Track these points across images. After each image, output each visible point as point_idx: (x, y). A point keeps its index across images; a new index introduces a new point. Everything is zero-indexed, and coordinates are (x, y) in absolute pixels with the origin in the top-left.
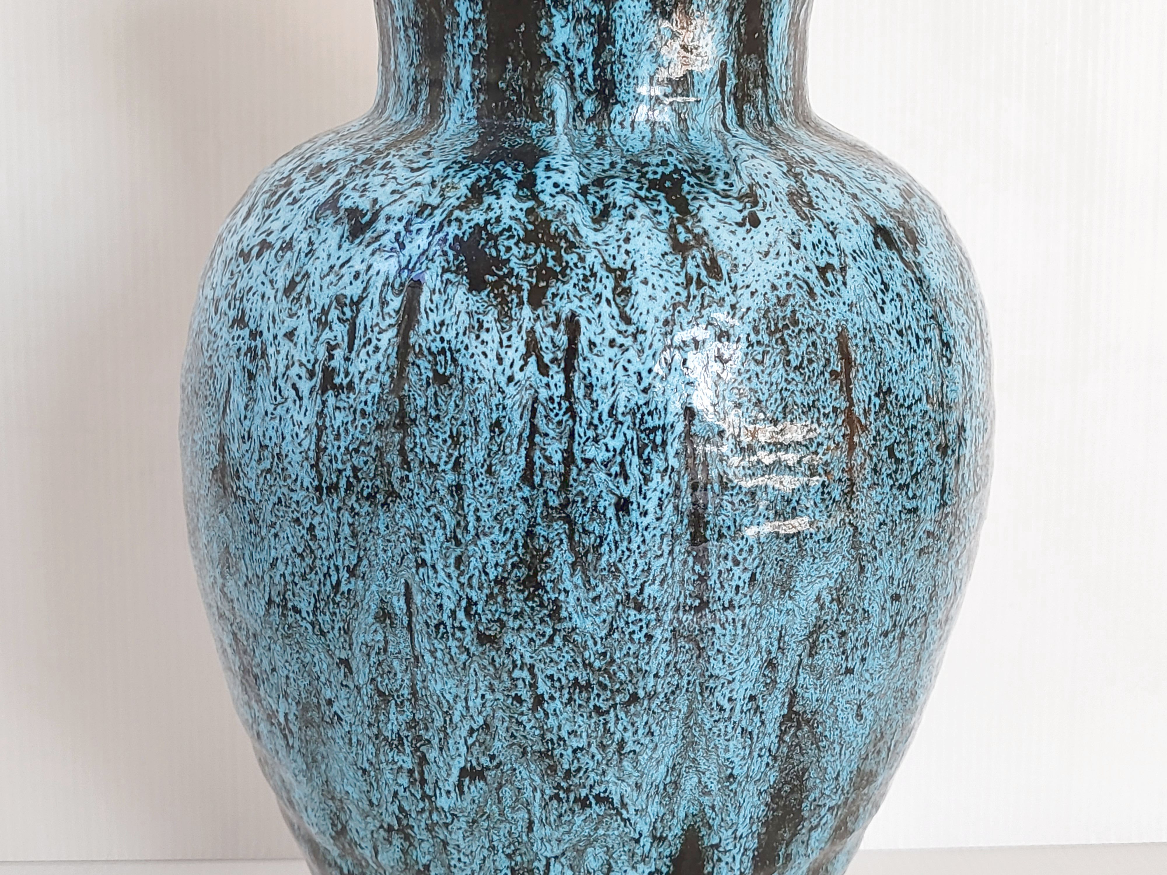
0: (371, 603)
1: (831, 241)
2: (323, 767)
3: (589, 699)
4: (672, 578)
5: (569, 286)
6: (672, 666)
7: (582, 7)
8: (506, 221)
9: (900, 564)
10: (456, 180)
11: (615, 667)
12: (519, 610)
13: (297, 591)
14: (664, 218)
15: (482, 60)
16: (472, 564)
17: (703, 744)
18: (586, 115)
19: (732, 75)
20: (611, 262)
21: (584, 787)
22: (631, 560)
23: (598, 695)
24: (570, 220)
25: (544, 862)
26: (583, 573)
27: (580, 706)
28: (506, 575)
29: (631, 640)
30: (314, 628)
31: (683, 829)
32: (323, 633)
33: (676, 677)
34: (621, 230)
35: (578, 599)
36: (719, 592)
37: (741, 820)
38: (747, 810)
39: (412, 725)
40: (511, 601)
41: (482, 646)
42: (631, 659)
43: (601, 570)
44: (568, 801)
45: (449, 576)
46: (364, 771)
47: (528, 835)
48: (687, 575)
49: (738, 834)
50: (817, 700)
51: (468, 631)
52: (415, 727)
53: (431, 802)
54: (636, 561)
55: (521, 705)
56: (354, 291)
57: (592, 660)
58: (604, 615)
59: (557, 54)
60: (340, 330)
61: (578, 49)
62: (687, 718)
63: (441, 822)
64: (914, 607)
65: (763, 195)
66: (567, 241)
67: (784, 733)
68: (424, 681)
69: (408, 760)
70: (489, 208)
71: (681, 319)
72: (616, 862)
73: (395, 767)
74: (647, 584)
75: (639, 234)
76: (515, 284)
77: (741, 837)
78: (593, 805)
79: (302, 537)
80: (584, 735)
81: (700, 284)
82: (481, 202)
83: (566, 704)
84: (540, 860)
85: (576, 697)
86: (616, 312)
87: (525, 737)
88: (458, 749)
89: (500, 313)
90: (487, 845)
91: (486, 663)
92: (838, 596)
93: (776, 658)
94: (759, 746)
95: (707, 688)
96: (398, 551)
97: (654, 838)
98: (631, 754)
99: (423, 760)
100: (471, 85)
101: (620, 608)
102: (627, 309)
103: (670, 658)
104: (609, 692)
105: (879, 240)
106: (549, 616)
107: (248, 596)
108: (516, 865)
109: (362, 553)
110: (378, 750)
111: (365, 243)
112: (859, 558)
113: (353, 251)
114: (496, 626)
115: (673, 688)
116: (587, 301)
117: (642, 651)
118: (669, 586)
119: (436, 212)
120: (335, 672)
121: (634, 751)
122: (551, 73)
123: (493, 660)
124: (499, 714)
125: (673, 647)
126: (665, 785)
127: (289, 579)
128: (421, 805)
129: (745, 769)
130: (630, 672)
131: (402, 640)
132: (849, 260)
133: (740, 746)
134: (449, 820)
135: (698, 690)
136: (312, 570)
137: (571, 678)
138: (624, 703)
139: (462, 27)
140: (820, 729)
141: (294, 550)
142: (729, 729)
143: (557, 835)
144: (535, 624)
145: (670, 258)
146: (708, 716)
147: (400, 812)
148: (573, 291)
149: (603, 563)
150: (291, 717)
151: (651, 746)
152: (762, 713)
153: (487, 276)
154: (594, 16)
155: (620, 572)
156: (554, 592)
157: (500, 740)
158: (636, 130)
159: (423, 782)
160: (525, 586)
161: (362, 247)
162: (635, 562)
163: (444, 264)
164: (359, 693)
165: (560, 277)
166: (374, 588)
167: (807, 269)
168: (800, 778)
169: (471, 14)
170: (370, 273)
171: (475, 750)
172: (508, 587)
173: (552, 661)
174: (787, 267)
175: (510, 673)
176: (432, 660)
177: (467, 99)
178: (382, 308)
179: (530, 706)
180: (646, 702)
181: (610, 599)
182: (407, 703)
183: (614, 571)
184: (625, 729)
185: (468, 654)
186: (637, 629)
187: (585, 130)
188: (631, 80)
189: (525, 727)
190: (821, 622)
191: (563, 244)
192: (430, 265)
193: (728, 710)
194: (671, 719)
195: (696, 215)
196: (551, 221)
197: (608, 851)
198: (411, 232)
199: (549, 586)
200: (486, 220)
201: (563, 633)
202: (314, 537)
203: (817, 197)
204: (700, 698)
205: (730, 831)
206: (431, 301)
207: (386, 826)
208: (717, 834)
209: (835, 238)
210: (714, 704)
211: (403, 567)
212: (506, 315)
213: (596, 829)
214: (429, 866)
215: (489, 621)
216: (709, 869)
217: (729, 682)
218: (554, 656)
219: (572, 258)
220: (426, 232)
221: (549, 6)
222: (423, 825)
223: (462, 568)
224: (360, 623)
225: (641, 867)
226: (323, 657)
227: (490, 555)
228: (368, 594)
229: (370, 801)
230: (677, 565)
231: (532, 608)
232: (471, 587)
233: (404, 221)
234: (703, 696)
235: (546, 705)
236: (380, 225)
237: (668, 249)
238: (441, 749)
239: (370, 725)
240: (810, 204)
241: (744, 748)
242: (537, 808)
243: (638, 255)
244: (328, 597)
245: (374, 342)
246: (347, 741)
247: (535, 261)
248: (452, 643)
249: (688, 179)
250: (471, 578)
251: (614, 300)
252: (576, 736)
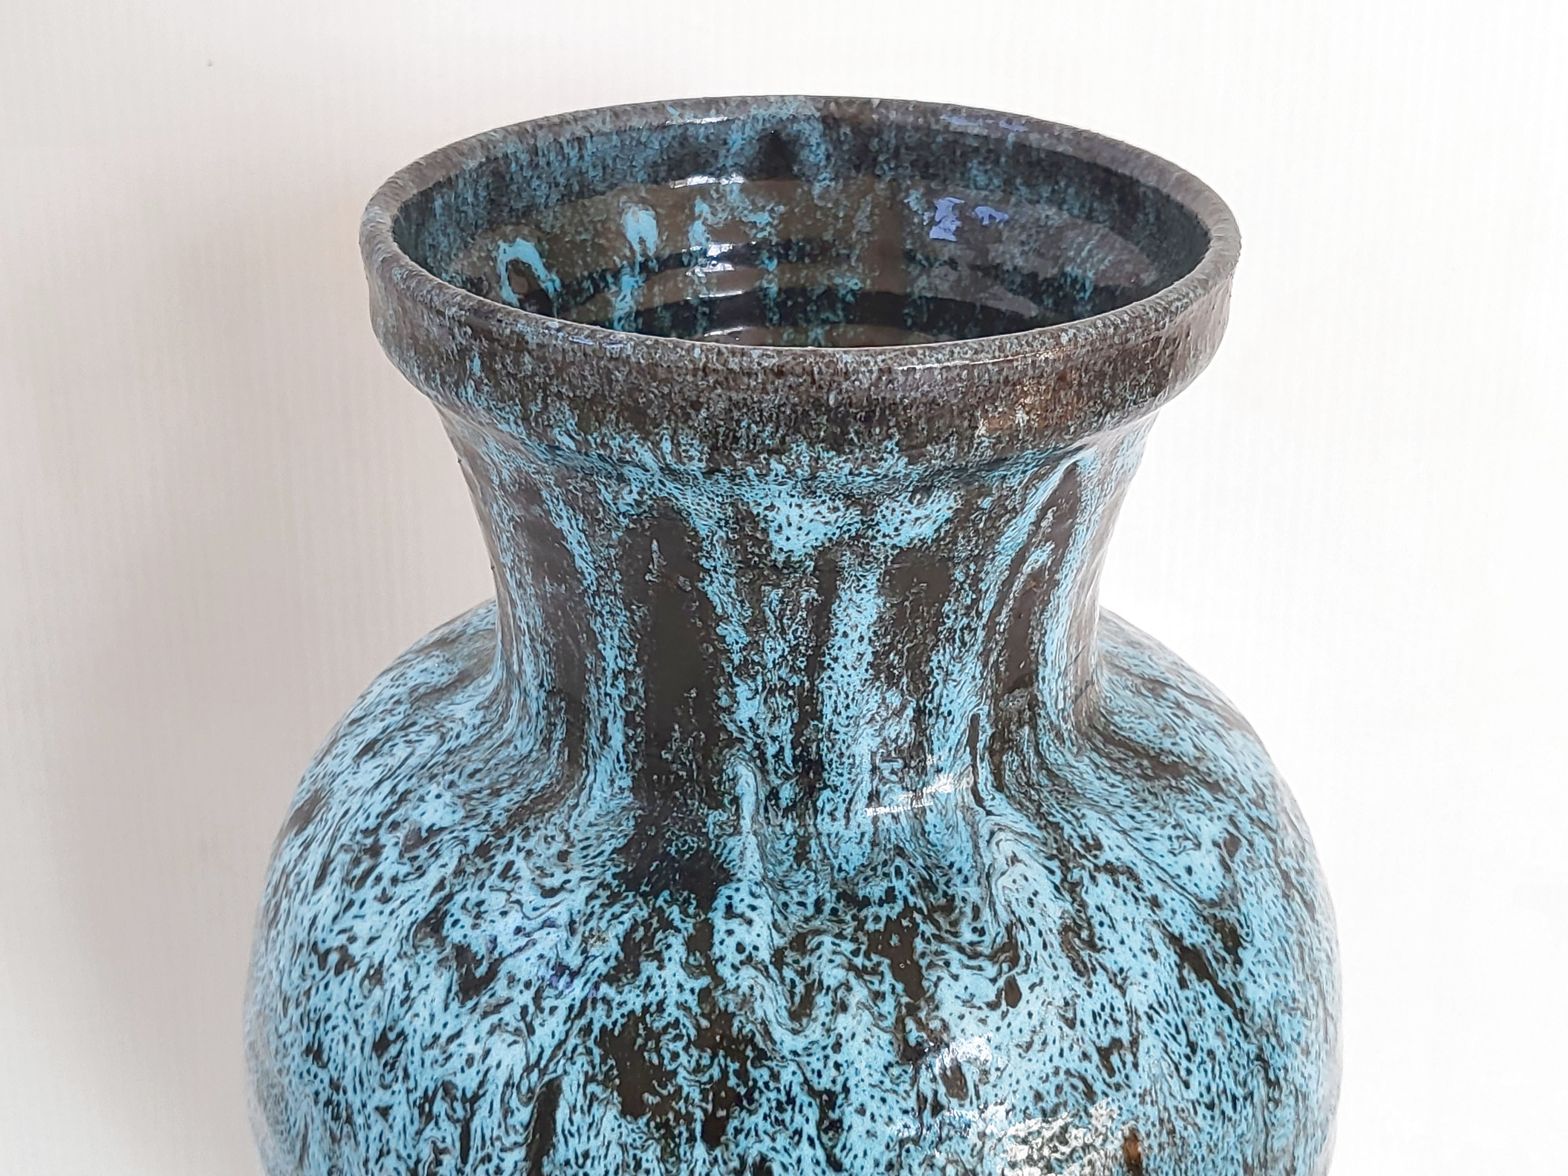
1: (1119, 1003)
5: (758, 1118)
7: (775, 678)
8: (672, 1011)
10: (603, 924)
14: (888, 1006)
15: (638, 719)
18: (783, 803)
19: (987, 726)
20: (814, 1079)
24: (759, 1014)
34: (828, 1031)
56: (468, 1081)
59: (741, 729)
60: (449, 1132)
61: (770, 725)
65: (1026, 943)
66: (755, 1047)
70: (649, 986)
71: (910, 1161)
75: (853, 1036)
76: (683, 1111)
81: (937, 1108)
82: (637, 973)
86: (821, 1155)
89: (663, 1150)
100: (623, 746)
102: (837, 1151)
105: (1185, 973)
111: (479, 1011)
113: (464, 1019)
116: (782, 1140)
119: (576, 981)
122: (734, 751)
132: (1144, 1025)
139: (609, 673)
145: (895, 1071)
148: (763, 1126)
153: (646, 1095)
154: (793, 687)
158: (853, 823)
161: (476, 1016)
163: (587, 1067)
165: (745, 1103)
167: (1085, 1056)
169: (621, 664)
170: (488, 1061)
174: (1057, 1061)
177: (619, 761)
178: (505, 1118)
187: (781, 826)
188: (844, 759)
191: (749, 1052)
192: (569, 1067)
195: (932, 997)
196: (734, 1015)
198: (542, 1010)
200: (644, 1006)
203: (1101, 924)
206: (571, 1122)
209: (1124, 993)
212: (672, 1154)
219: (761, 1075)
220: (562, 1013)
221: (730, 674)
233: (533, 989)
236: (500, 987)
237: (891, 1058)
240: (1091, 944)
243: (852, 1070)
245: (495, 1161)
247: (711, 1077)
249: (923, 927)
251: (819, 1138)
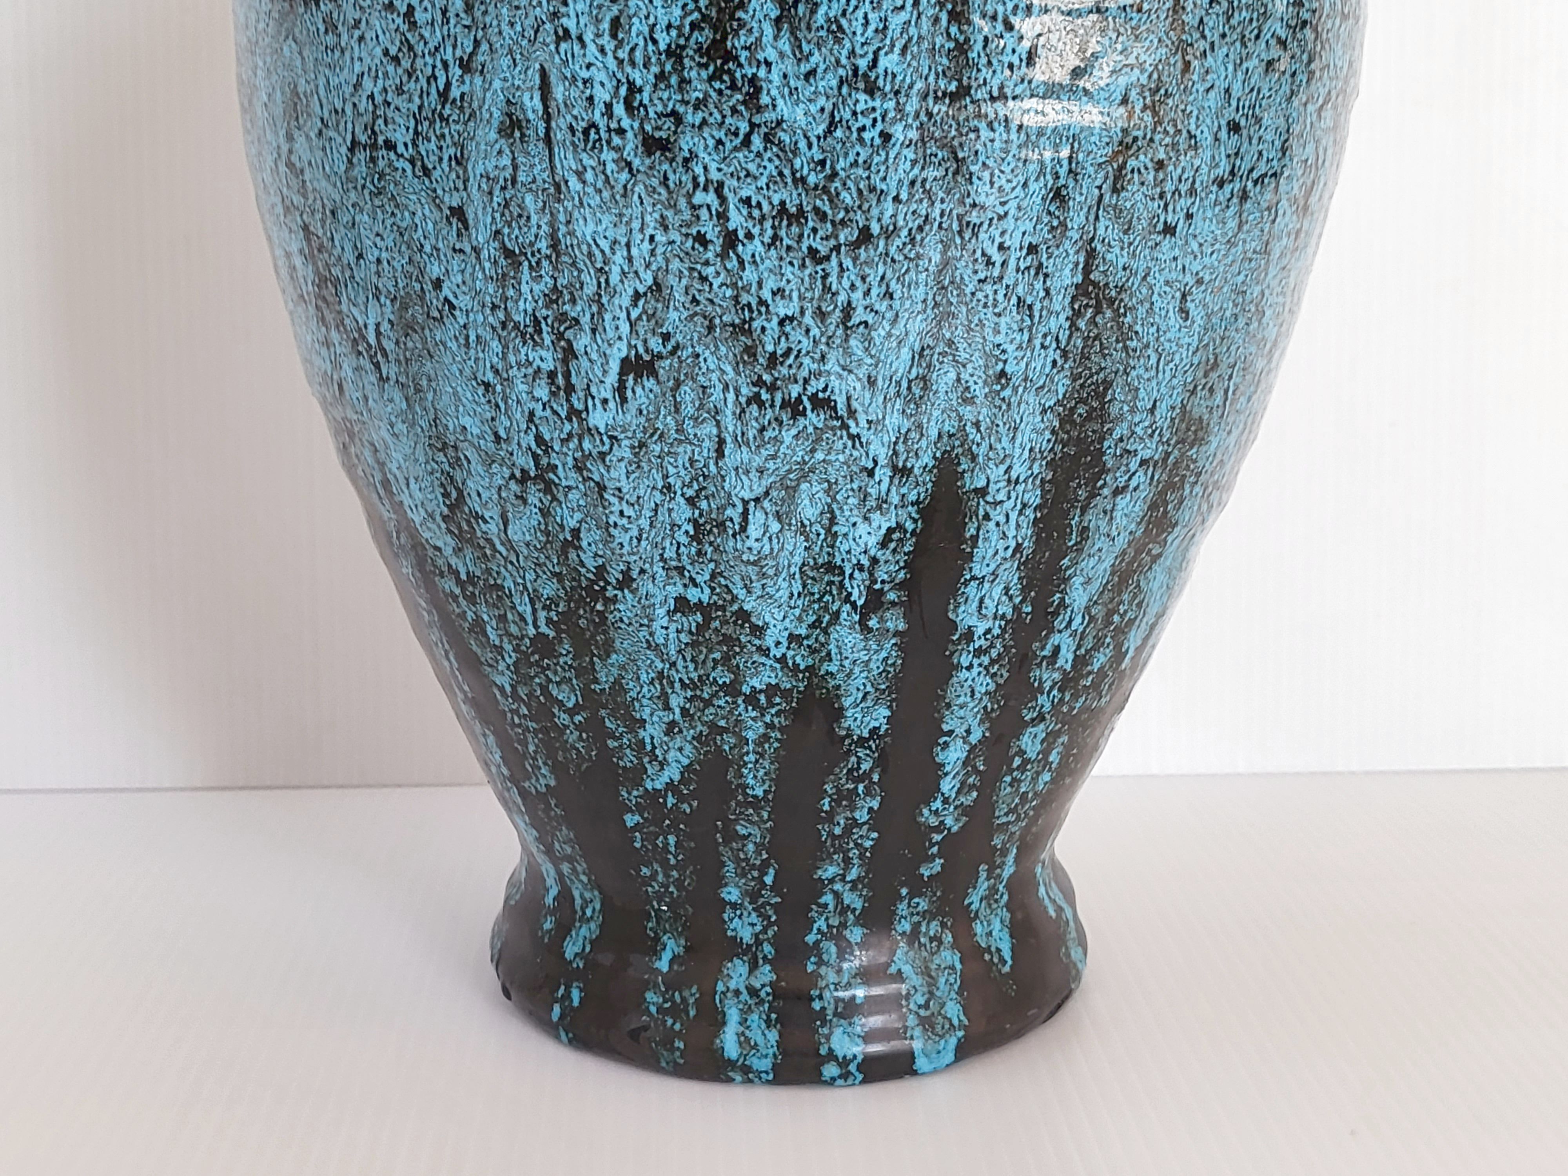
0: (493, 109)
2: (430, 396)
3: (801, 236)
4: (918, 43)
6: (918, 184)
9: (1240, 76)
11: (837, 184)
12: (701, 96)
13: (390, 114)
16: (634, 29)
17: (962, 317)
21: (796, 382)
22: (860, 14)
23: (815, 230)
25: (740, 509)
26: (792, 33)
27: (789, 248)
28: (682, 42)
29: (861, 140)
30: (414, 166)
31: (935, 458)
32: (427, 172)
33: (925, 204)
35: (785, 76)
36: (984, 70)
37: (1018, 451)
38: (1025, 436)
39: (553, 297)
40: (690, 82)
41: (649, 156)
42: (860, 171)
43: (818, 30)
44: (772, 406)
45: (602, 50)
46: (487, 385)
47: (717, 463)
48: (939, 41)
49: (1014, 475)
50: (1124, 269)
51: (630, 135)
52: (556, 301)
53: (581, 420)
54: (866, 14)
55: (706, 249)
57: (805, 172)
58: (822, 101)
62: (940, 271)
63: (595, 452)
64: (1260, 153)
67: (1077, 314)
68: (568, 222)
69: (548, 355)
72: (841, 508)
73: (530, 371)
74: (882, 52)
77: (1017, 482)
78: (809, 412)
79: (396, 30)
80: (795, 295)
83: (769, 245)
84: (734, 506)
85: (783, 233)
87: (711, 301)
88: (617, 328)
90: (660, 485)
91: (655, 182)
92: (1153, 102)
93: (1065, 186)
94: (1043, 330)
95: (968, 223)
96: (530, 21)
97: (895, 468)
98: (862, 327)
99: (569, 353)
101: (845, 90)
103: (916, 171)
104: (829, 225)
106: (744, 103)
107: (324, 149)
108: (701, 515)
109: (480, 33)
110: (506, 347)
112: (1182, 47)
114: (669, 123)
115: (920, 221)
117: (876, 159)
118: (913, 57)
120: (444, 232)
121: (866, 323)
123: (666, 178)
124: (675, 265)
125: (920, 154)
126: (910, 382)
127: (379, 99)
128: (567, 427)
129: (1023, 365)
130: (860, 192)
131: (537, 160)
133: (1015, 327)
134: (607, 448)
135: (955, 226)
136: (410, 76)
137: (776, 202)
138: (852, 243)
140: (1128, 319)
141: (386, 53)
142: (1000, 297)
143: (758, 461)
144: (724, 117)
146: (969, 272)
147: (538, 446)
149: (820, 18)
150: (385, 327)
151: (889, 315)
152: (1046, 276)
155: (844, 32)
156: (750, 64)
157: (676, 309)
159: (570, 388)
160: (709, 58)
162: (866, 17)
164: (478, 258)
166: (497, 84)
168: (1100, 396)
171: (643, 327)
172: (686, 61)
173: (748, 175)
175: (689, 196)
176: (579, 186)
179: (719, 249)
180: (882, 243)
181: (830, 75)
182: (545, 263)
183: (836, 31)
184: (853, 286)
185: (631, 171)
186: (868, 122)
189: (711, 285)
190: (1129, 140)
193: (998, 265)
194: (918, 273)
197: (831, 489)
199: (744, 55)
201: (764, 129)
202: (413, 25)
204: (958, 241)
205: (1003, 468)
207: (518, 474)
208: (983, 470)
210: (979, 253)
211: (537, 45)
213: (813, 451)
214: (578, 530)
215: (660, 115)
216: (973, 531)
217: (1000, 218)
218: (752, 167)
222: (570, 461)
223: (621, 35)
224: (478, 144)
225: (876, 517)
226: (427, 212)
227: (660, 11)
228: (488, 95)
229: (496, 435)
230: (925, 23)
231: (720, 92)
232: (633, 64)
234: (962, 238)
235: (740, 248)
238: (594, 331)
239: (494, 307)
241: (1021, 330)
242: (730, 417)
244: (434, 112)
246: (462, 341)
248: (608, 156)
250: (633, 50)
252: (783, 297)
